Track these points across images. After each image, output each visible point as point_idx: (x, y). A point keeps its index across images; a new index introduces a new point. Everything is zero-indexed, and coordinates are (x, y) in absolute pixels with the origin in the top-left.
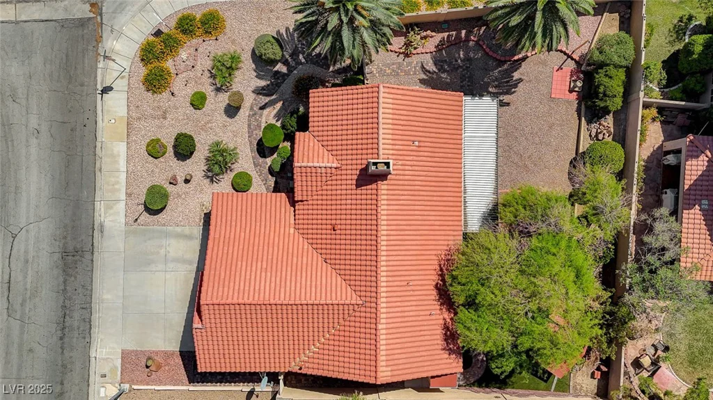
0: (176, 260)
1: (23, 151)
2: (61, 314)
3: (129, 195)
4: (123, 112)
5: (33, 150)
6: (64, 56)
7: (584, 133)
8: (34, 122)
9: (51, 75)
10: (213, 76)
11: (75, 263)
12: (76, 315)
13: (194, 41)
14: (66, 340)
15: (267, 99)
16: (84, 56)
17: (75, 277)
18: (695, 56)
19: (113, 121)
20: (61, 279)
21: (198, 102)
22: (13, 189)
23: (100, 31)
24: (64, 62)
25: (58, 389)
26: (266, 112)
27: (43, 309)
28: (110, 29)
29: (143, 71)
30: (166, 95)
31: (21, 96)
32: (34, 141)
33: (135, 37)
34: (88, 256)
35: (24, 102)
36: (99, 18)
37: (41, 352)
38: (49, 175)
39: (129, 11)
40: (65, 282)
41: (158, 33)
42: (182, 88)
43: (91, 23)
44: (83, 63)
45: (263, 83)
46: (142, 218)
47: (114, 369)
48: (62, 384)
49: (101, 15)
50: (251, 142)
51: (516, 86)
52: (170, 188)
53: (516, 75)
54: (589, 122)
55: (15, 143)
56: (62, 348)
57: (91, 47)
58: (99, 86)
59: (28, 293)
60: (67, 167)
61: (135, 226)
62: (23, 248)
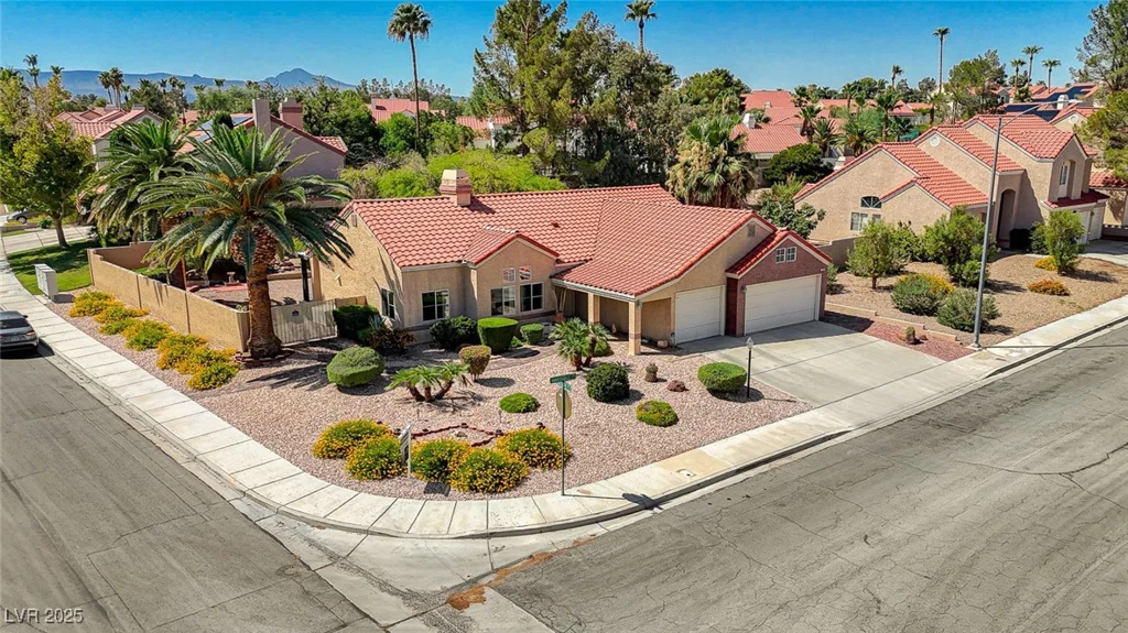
0: (774, 358)
1: (936, 535)
3: (770, 419)
4: (651, 471)
5: (906, 527)
6: (653, 581)
8: (860, 552)
9: (727, 578)
11: (953, 421)
12: (1001, 396)
14: (1042, 389)
16: (612, 556)
17: (968, 414)
19: (686, 472)
20: (997, 419)
21: (523, 406)
22: (1017, 512)
23: (519, 564)
24: (664, 576)
27: (1063, 412)
28: (495, 555)
31: (847, 597)
32: (893, 532)
33: (476, 514)
35: (853, 585)
36: (485, 581)
37: (1102, 393)
39: (418, 549)
40: (994, 416)
41: (436, 489)
43: (511, 585)
44: (627, 550)
46: (776, 397)
47: (981, 358)
48: (1083, 373)
49: (473, 581)
50: (529, 361)
52: (695, 387)
55: (947, 552)
56: (1057, 387)
57: (575, 557)
58: (648, 513)
59: (1084, 429)
60: (852, 483)
61: (798, 399)
62: (1055, 461)
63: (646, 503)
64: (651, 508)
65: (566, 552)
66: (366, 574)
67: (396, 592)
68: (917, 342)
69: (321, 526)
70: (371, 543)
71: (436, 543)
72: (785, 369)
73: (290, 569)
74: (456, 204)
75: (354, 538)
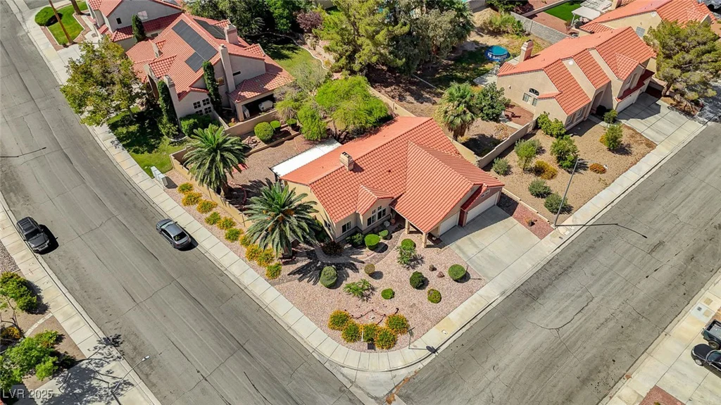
0: (476, 246)
1: (513, 365)
2: (562, 277)
3: (472, 293)
4: (434, 331)
5: (506, 361)
6: (437, 391)
7: (257, 148)
8: (491, 374)
9: (456, 389)
10: (368, 296)
11: (532, 291)
12: (553, 270)
13: (357, 322)
14: (569, 264)
15: (355, 263)
16: (426, 379)
17: (538, 285)
18: (196, 120)
19: (444, 332)
20: (547, 290)
21: (389, 295)
22: (537, 352)
23: (401, 384)
24: (440, 388)
25: (590, 250)
26: (363, 260)
27: (569, 285)
28: (394, 379)
29: (402, 338)
30: (401, 313)
31: (486, 396)
32: (501, 365)
33: (385, 359)
34: (523, 288)
35: (488, 390)
36: (394, 391)
37: (587, 269)
38: (508, 340)
39: (373, 377)
40: (546, 287)
41: (371, 347)
42: (390, 307)
43: (401, 393)
44: (429, 376)
45: (350, 271)
46: (475, 277)
47: (554, 236)
48: (586, 251)
49: (391, 392)
50: (385, 256)
51: (255, 181)
52: (446, 274)
53: (249, 184)
54: (250, 149)
55: (514, 374)
56: (574, 263)
57: (416, 380)
58: (434, 356)
59: (572, 298)
60: (493, 335)
61: (482, 278)
62: (557, 320)
63: (433, 351)
64: (434, 353)
65: (413, 377)
66: (362, 390)
67: (372, 398)
68: (533, 224)
69: (343, 367)
70: (360, 374)
71: (377, 374)
72: (479, 255)
73: (342, 390)
74: (347, 170)
75: (354, 372)
